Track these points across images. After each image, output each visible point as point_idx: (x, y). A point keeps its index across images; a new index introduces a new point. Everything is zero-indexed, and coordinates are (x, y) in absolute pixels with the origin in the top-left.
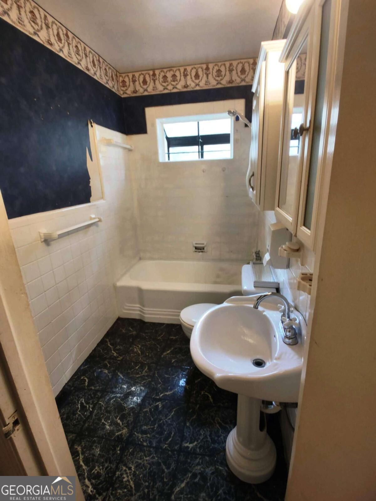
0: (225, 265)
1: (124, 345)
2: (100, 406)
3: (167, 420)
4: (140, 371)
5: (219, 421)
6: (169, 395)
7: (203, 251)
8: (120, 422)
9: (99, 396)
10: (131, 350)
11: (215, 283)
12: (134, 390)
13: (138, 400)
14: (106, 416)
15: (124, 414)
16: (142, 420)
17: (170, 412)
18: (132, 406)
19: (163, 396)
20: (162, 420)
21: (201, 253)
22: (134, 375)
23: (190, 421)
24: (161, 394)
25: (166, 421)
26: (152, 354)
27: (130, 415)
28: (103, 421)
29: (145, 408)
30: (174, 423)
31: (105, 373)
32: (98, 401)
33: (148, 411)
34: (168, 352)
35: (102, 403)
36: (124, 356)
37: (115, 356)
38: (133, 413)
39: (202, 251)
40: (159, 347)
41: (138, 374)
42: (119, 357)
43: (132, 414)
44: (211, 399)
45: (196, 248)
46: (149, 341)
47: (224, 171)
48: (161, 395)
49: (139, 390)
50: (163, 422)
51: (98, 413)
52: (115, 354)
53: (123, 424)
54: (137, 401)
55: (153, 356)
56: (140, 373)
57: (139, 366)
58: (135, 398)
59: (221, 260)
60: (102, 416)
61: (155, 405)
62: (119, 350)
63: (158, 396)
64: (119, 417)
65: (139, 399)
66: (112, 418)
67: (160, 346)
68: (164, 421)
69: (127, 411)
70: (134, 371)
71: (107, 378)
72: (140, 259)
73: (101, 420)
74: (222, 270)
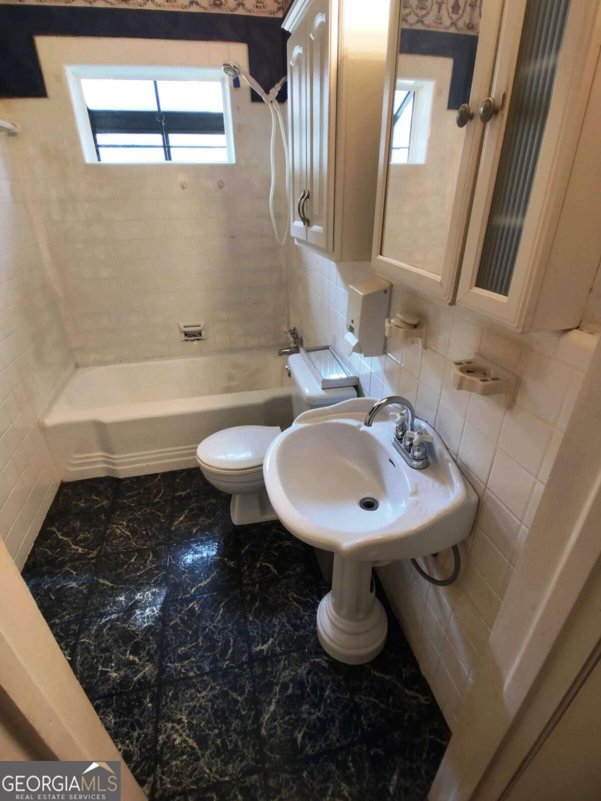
0: (240, 358)
1: (93, 530)
2: (84, 646)
3: (215, 624)
4: (141, 564)
5: (296, 596)
6: (205, 585)
7: (200, 338)
8: (134, 658)
9: (75, 630)
10: (110, 533)
11: (228, 390)
12: (141, 598)
13: (153, 611)
14: (103, 657)
15: (137, 643)
16: (172, 640)
17: (216, 610)
18: (146, 625)
19: (196, 591)
20: (208, 627)
21: (196, 343)
22: (133, 574)
23: (252, 613)
24: (191, 589)
25: (214, 626)
26: (153, 529)
27: (148, 640)
28: (100, 668)
29: (172, 620)
30: (229, 625)
31: (72, 588)
32: (77, 639)
33: (179, 622)
34: (181, 519)
35: (87, 641)
36: (99, 548)
37: (81, 554)
38: (152, 635)
39: (197, 338)
40: (161, 515)
41: (138, 570)
42: (91, 552)
43: (151, 638)
44: (273, 569)
45: (186, 334)
46: (140, 511)
47: (221, 188)
48: (193, 590)
49: (150, 595)
50: (209, 630)
51: (86, 658)
52: (80, 550)
53: (140, 660)
54: (152, 614)
55: (157, 533)
56: (142, 567)
57: (135, 557)
58: (147, 611)
59: (232, 350)
60: (95, 661)
61: (187, 609)
62: (86, 539)
63: (187, 594)
64: (128, 652)
65: (155, 609)
66: (116, 658)
67: (162, 513)
68: (211, 627)
69: (141, 636)
70: (129, 567)
71: (80, 596)
72: (77, 366)
73: (97, 668)
74: (236, 366)
